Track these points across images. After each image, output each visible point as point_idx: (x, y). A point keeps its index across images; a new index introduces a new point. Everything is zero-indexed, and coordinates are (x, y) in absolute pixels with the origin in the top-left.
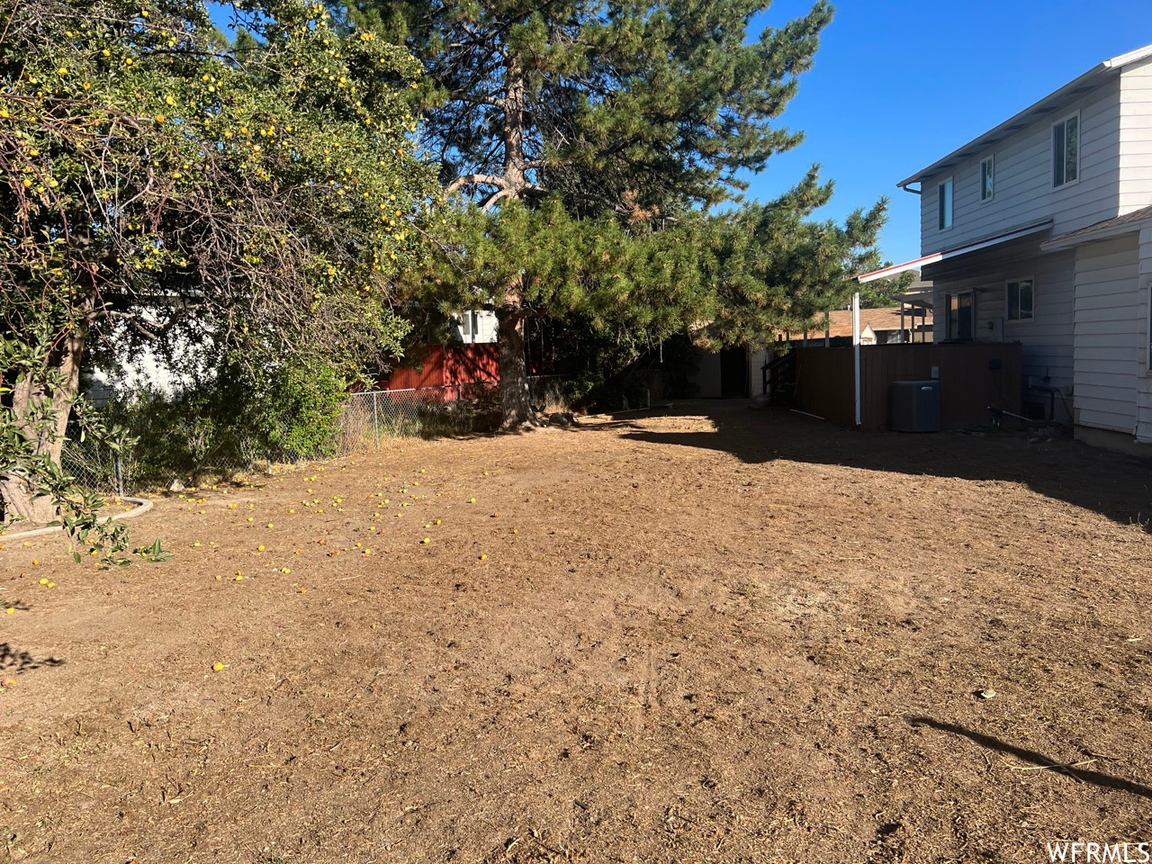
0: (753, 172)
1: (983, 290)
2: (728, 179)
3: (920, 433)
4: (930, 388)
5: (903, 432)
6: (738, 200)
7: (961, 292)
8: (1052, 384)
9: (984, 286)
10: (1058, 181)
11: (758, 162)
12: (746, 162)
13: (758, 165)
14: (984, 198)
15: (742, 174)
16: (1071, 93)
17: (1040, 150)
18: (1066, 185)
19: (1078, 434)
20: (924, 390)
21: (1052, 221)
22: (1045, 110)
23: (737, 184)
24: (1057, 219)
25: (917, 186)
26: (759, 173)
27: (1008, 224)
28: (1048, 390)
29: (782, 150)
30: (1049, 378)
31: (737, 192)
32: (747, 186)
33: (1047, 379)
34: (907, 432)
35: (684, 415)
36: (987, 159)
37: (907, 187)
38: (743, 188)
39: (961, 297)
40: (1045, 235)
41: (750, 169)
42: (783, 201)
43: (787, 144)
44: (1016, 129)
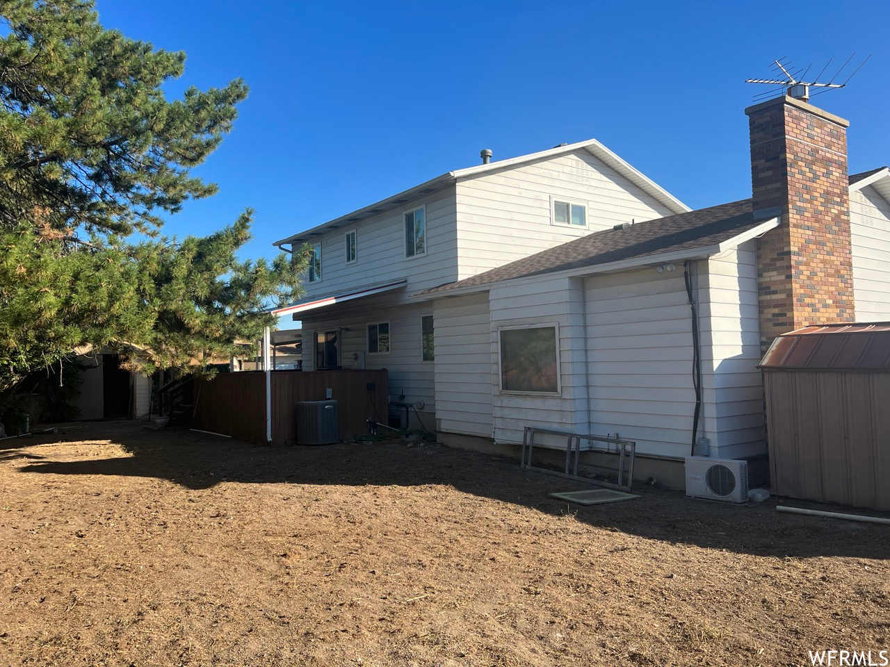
0: (169, 212)
1: (347, 330)
2: (145, 214)
3: (325, 445)
4: (332, 406)
5: (311, 445)
6: (153, 234)
7: (326, 331)
8: (406, 401)
9: (348, 327)
10: (410, 253)
11: (173, 203)
12: (160, 202)
13: (173, 207)
14: (349, 260)
15: (157, 211)
16: (422, 192)
17: (395, 231)
18: (416, 256)
19: (440, 439)
20: (327, 409)
21: (406, 281)
22: (400, 202)
23: (154, 220)
24: (410, 280)
25: (289, 247)
26: (175, 213)
27: (371, 281)
28: (405, 406)
29: (198, 197)
30: (404, 396)
31: (152, 227)
32: (162, 223)
33: (402, 397)
34: (315, 445)
35: (83, 440)
36: (352, 232)
37: (282, 246)
38: (158, 225)
39: (327, 334)
40: (401, 291)
41: (166, 208)
42: (218, 237)
43: (205, 192)
44: (376, 212)
